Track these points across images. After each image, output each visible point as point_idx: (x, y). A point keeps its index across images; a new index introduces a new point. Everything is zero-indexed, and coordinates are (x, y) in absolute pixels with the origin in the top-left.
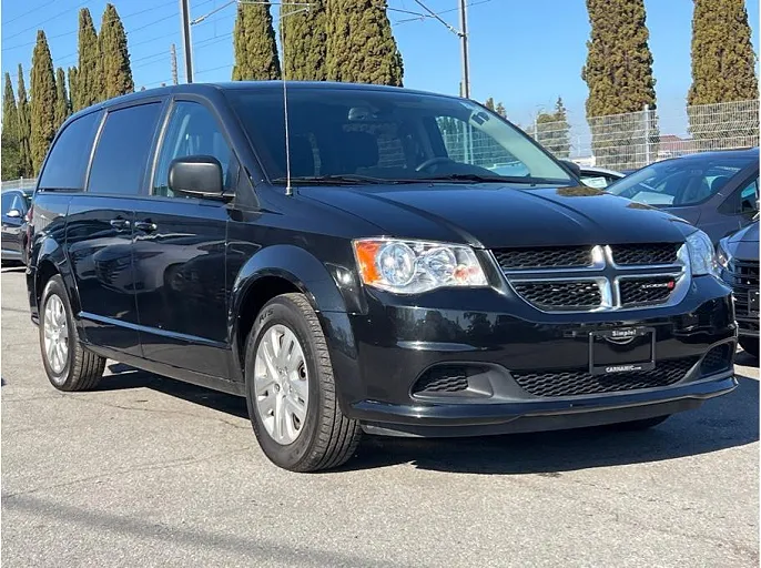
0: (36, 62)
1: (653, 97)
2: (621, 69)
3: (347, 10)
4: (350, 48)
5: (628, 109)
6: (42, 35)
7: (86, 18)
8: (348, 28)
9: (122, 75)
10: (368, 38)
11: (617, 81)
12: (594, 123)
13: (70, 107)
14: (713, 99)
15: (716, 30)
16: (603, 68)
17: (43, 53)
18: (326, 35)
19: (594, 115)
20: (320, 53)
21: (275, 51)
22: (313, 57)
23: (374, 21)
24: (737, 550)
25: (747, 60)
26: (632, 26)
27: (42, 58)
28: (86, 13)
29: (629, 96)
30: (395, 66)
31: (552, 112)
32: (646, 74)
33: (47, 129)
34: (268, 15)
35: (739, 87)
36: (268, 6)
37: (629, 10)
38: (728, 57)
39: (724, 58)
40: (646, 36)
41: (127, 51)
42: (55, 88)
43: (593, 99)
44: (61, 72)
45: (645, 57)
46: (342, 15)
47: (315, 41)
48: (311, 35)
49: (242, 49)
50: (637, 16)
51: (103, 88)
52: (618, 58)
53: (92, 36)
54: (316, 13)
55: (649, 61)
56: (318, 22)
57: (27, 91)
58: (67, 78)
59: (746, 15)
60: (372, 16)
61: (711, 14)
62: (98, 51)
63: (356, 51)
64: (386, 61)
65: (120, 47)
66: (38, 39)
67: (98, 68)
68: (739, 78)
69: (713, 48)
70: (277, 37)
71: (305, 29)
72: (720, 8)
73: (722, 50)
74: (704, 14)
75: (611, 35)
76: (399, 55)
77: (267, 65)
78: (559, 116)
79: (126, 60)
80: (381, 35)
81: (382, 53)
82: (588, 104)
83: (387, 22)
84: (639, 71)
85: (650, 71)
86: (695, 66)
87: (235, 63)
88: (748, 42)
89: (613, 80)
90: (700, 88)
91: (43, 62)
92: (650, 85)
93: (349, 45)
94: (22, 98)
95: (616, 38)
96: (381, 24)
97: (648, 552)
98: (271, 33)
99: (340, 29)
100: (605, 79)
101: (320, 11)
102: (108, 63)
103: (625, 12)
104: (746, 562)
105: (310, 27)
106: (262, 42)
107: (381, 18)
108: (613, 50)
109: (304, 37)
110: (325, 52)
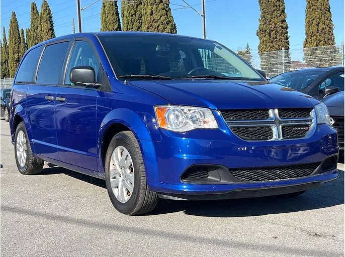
0: (11, 26)
1: (288, 44)
2: (274, 31)
3: (152, 4)
4: (153, 21)
5: (277, 49)
6: (14, 14)
7: (34, 7)
8: (152, 12)
9: (50, 32)
10: (161, 16)
11: (272, 36)
12: (262, 55)
13: (26, 47)
14: (315, 45)
15: (316, 14)
16: (266, 31)
17: (14, 22)
18: (142, 15)
19: (262, 52)
20: (139, 23)
21: (119, 22)
22: (136, 25)
23: (163, 9)
24: (302, 231)
25: (330, 28)
26: (279, 12)
27: (14, 24)
28: (34, 4)
29: (277, 43)
30: (173, 29)
31: (244, 50)
32: (285, 33)
33: (16, 56)
34: (116, 6)
35: (326, 40)
36: (116, 2)
37: (278, 5)
38: (321, 26)
39: (319, 27)
40: (285, 17)
41: (52, 22)
42: (19, 38)
43: (262, 45)
44: (22, 31)
45: (285, 26)
46: (149, 6)
47: (137, 18)
48: (136, 15)
49: (104, 21)
50: (281, 8)
51: (41, 38)
52: (273, 26)
53: (37, 15)
54: (137, 5)
55: (287, 28)
56: (139, 9)
57: (7, 39)
58: (25, 34)
59: (330, 8)
60: (163, 7)
61: (314, 7)
62: (39, 21)
63: (156, 22)
64: (169, 27)
65: (49, 20)
66: (12, 15)
67: (39, 29)
68: (326, 36)
69: (315, 22)
70: (120, 16)
71: (133, 12)
72: (318, 4)
73: (319, 23)
74: (310, 8)
75: (269, 16)
76: (175, 24)
77: (115, 28)
78: (248, 52)
79: (52, 25)
80: (167, 15)
81: (167, 24)
82: (259, 47)
83: (170, 9)
84: (282, 32)
85: (287, 33)
86: (307, 30)
87: (101, 27)
88: (330, 20)
89: (270, 36)
90: (309, 40)
91: (14, 26)
92: (287, 38)
93: (152, 19)
94: (4, 42)
95: (272, 18)
96: (167, 10)
97: (266, 231)
98: (117, 14)
99: (148, 13)
100: (267, 36)
101: (139, 4)
102: (44, 26)
103: (276, 6)
104: (305, 235)
105: (135, 11)
106: (113, 18)
107: (167, 7)
108: (271, 23)
109: (132, 16)
110: (142, 23)
